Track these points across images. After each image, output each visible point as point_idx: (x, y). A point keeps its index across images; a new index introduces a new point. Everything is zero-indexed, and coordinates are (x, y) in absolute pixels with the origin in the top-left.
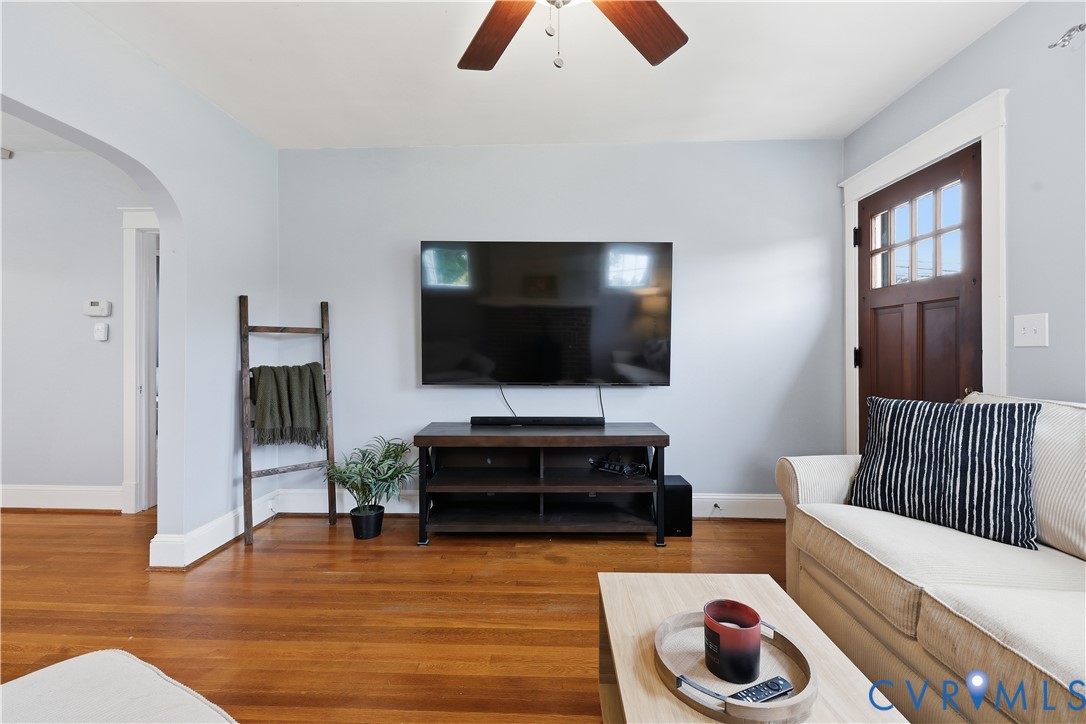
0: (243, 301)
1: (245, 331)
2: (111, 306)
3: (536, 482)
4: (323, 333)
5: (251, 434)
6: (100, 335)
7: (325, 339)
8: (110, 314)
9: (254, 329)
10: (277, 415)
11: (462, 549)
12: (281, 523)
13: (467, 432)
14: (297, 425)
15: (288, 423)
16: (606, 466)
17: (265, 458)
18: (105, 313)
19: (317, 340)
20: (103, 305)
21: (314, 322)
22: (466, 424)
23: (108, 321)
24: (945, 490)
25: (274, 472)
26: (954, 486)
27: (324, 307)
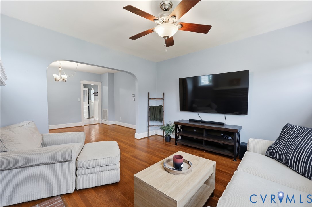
0: (149, 93)
1: (149, 99)
2: (135, 95)
3: (203, 137)
4: (163, 99)
5: (149, 118)
6: (134, 100)
7: (163, 100)
8: (135, 96)
9: (150, 99)
10: (153, 115)
11: (183, 148)
12: (156, 136)
13: (188, 123)
14: (157, 117)
15: (155, 117)
16: (224, 136)
17: (151, 123)
18: (134, 96)
19: (162, 101)
20: (134, 95)
21: (161, 97)
22: (188, 120)
23: (134, 97)
24: (288, 155)
25: (153, 126)
26: (291, 154)
27: (163, 94)
